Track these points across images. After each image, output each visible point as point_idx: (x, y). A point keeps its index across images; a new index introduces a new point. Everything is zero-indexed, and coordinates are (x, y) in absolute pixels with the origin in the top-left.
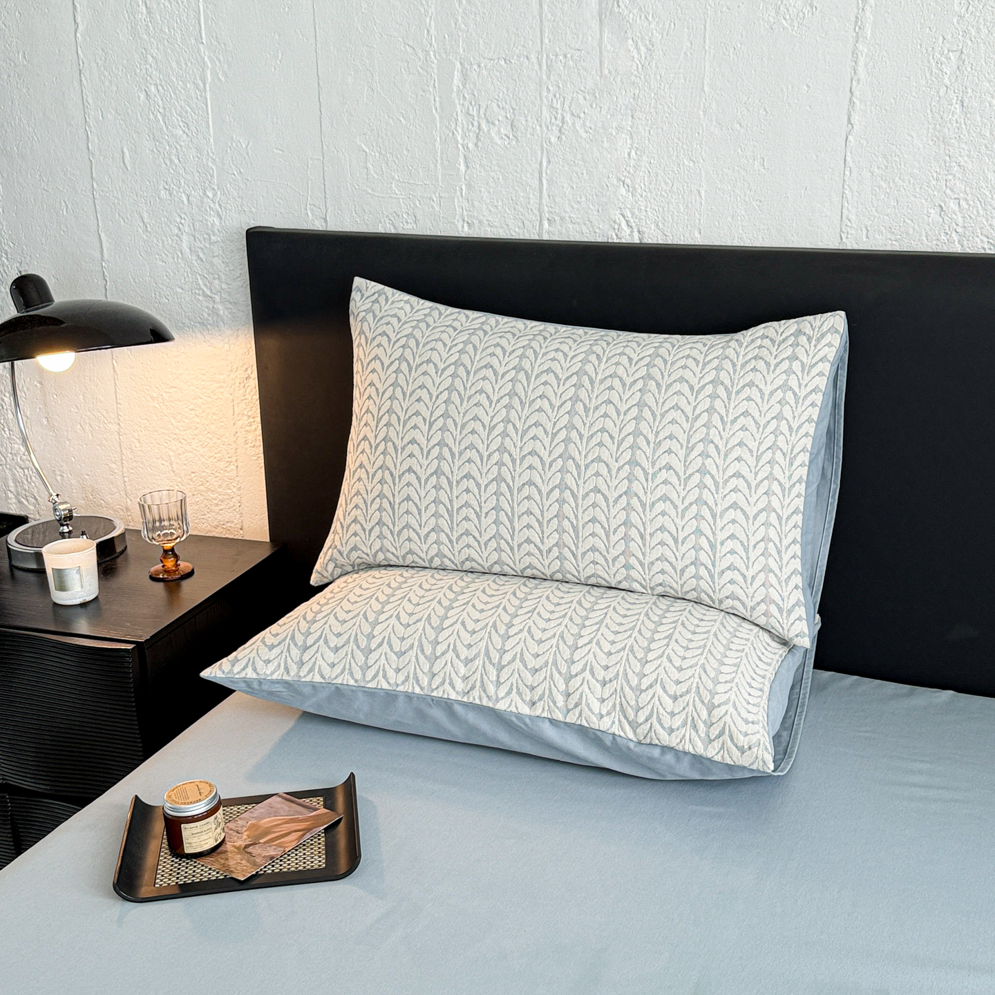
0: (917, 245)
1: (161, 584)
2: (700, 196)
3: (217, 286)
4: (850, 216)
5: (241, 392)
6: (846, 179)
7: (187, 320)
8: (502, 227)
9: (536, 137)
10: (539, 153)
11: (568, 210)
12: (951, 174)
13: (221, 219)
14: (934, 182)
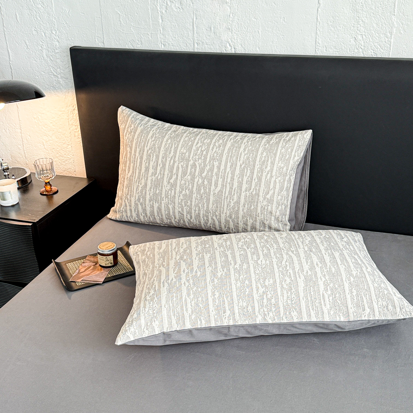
0: (346, 53)
1: (45, 197)
2: (259, 33)
3: (59, 72)
4: (319, 42)
5: (72, 115)
6: (318, 26)
7: (47, 86)
8: (178, 46)
9: (191, 8)
10: (192, 15)
11: (205, 39)
12: (359, 25)
13: (59, 43)
14: (353, 28)
